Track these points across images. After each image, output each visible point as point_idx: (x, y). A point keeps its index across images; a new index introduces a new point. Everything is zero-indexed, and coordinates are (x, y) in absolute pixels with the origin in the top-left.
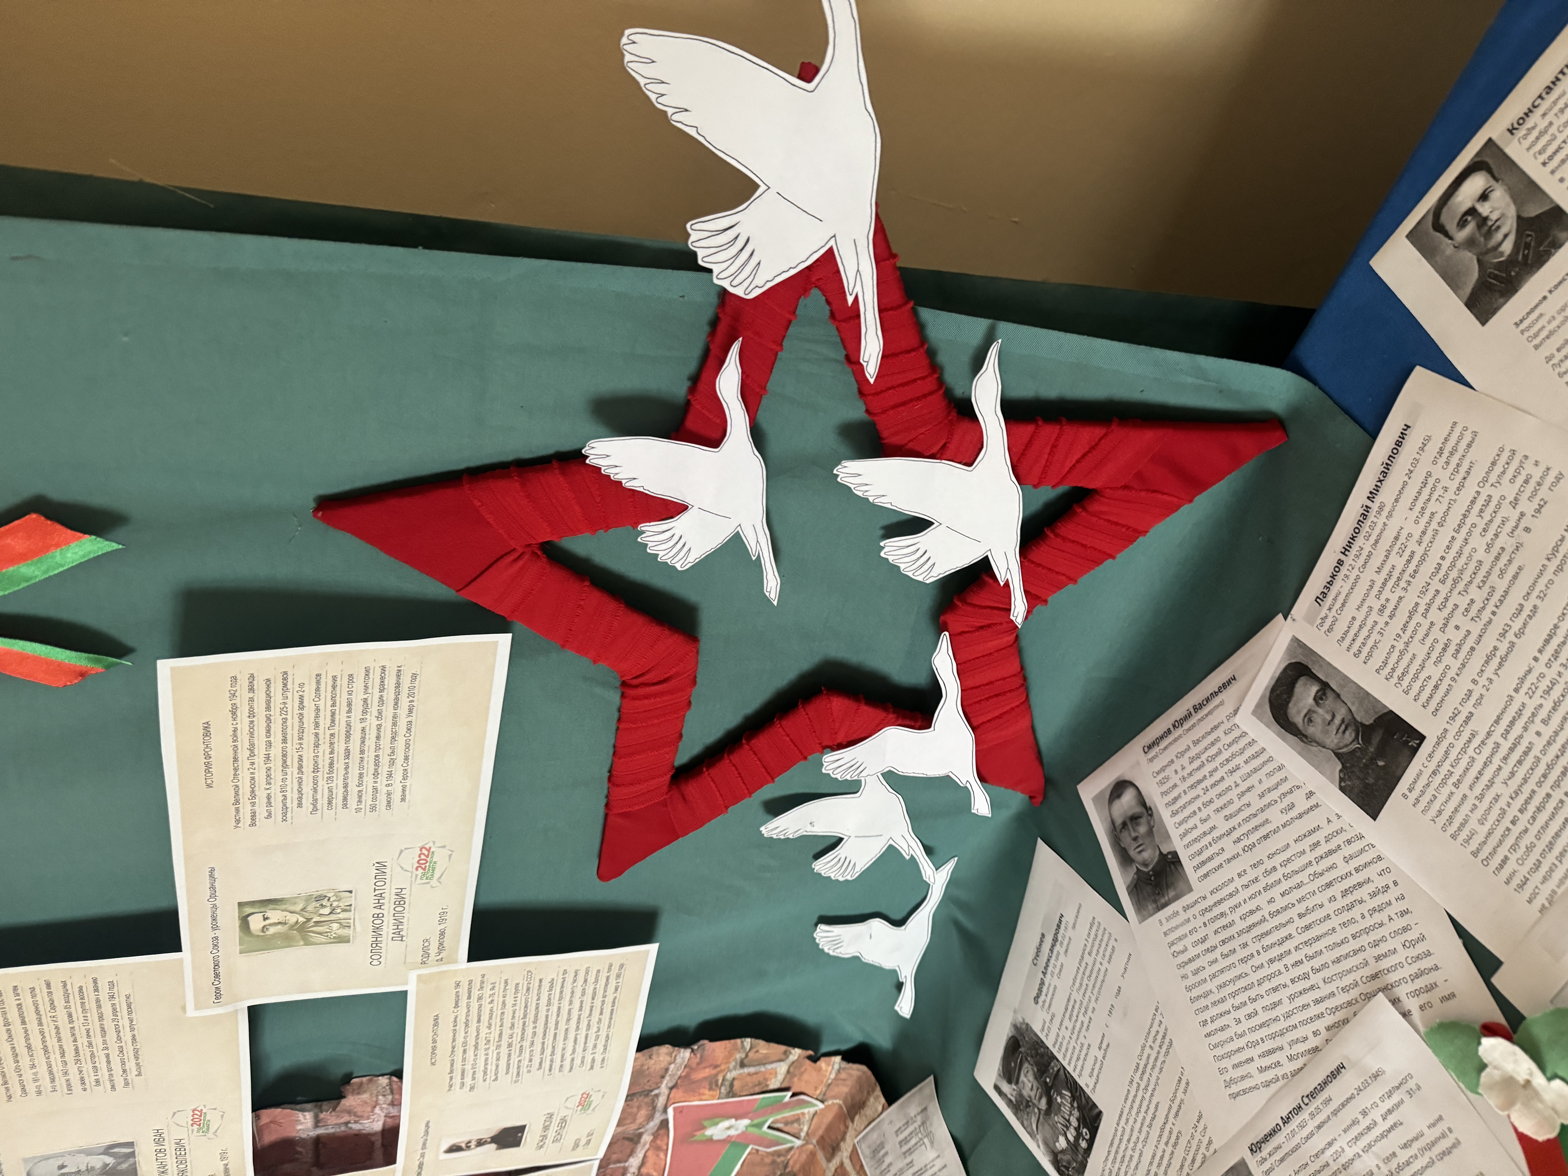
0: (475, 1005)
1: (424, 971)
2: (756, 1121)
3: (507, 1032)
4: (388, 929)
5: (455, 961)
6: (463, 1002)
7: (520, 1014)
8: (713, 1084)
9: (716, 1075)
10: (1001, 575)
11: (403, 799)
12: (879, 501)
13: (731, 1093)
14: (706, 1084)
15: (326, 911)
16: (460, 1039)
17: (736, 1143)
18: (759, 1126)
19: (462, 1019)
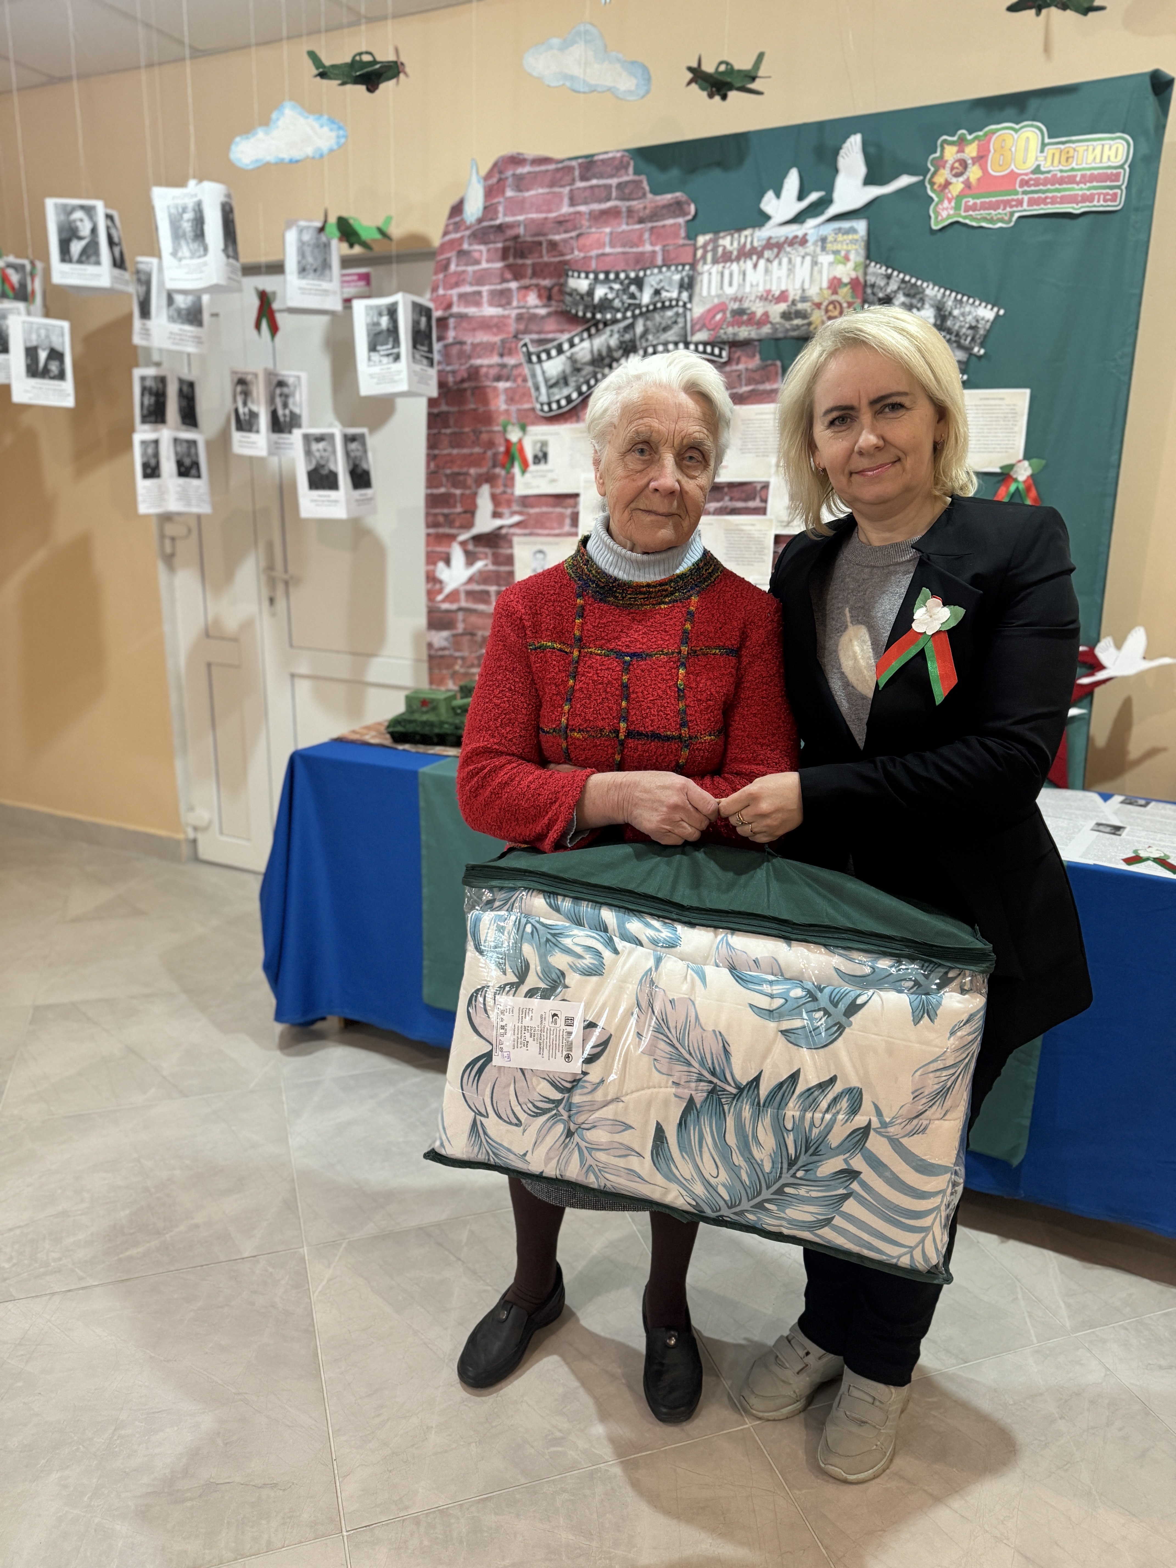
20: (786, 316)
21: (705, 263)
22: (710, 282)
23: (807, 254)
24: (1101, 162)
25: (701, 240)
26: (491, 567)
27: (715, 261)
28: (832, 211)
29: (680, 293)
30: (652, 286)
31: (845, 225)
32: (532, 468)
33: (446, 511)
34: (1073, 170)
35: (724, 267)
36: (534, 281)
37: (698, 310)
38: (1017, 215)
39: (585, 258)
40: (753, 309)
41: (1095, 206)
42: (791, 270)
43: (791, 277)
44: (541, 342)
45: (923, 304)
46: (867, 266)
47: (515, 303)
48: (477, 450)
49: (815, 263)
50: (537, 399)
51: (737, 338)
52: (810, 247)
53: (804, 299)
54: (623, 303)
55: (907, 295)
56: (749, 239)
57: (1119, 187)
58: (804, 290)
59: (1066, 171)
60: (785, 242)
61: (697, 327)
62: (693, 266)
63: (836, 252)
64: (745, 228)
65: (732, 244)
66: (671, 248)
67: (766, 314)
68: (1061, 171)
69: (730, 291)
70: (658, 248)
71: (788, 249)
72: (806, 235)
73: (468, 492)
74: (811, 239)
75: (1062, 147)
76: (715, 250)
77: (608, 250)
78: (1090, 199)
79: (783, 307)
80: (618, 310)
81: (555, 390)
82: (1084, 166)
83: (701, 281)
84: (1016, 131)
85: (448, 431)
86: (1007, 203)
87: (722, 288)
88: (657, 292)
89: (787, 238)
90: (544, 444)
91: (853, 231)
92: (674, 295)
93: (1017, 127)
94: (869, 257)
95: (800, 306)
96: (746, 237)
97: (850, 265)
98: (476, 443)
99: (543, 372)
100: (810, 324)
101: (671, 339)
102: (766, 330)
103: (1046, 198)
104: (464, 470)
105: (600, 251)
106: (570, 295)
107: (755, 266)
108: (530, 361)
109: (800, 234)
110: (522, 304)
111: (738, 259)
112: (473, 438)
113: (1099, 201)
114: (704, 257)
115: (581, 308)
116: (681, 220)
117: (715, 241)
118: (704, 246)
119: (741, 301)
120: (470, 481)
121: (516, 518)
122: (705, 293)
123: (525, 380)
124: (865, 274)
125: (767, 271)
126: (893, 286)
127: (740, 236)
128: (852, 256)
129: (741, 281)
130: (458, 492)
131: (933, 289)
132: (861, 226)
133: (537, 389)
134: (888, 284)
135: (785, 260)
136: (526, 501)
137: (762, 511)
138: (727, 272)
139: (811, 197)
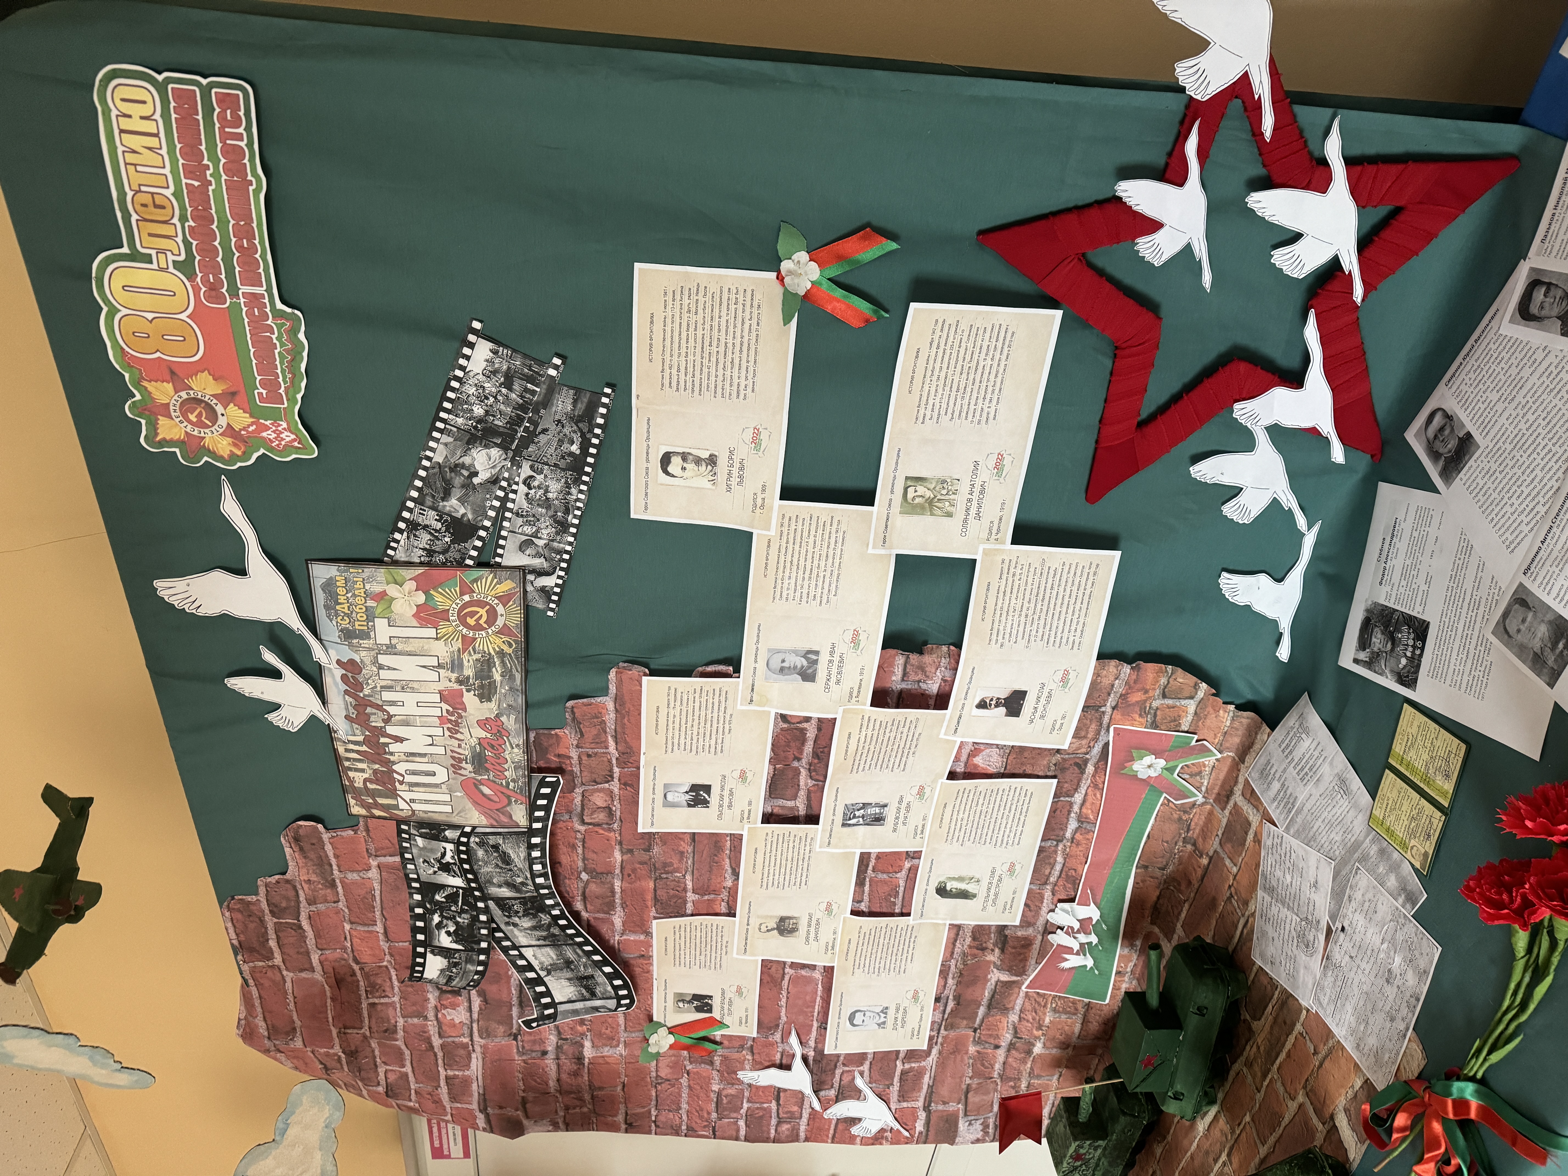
0: (1010, 580)
1: (988, 546)
2: (1171, 764)
3: (1026, 605)
4: (973, 511)
5: (1004, 543)
6: (1004, 577)
7: (1035, 592)
8: (1143, 713)
9: (1145, 701)
10: (1346, 267)
11: (994, 419)
12: (1270, 219)
13: (1154, 725)
14: (1137, 709)
15: (944, 492)
16: (999, 605)
17: (1154, 786)
18: (1171, 770)
19: (1002, 589)
20: (486, 693)
21: (396, 807)
22: (427, 802)
23: (375, 661)
24: (156, 135)
25: (356, 810)
26: (866, 1067)
27: (394, 794)
28: (295, 622)
29: (447, 840)
30: (435, 872)
31: (320, 598)
32: (716, 1014)
33: (774, 1122)
34: (177, 194)
35: (401, 783)
36: (431, 1015)
37: (474, 818)
39: (391, 955)
40: (474, 742)
41: (250, 144)
42: (405, 687)
43: (415, 685)
44: (521, 1004)
45: (463, 466)
46: (395, 563)
47: (466, 1040)
48: (684, 1081)
49: (390, 649)
50: (610, 1010)
51: (524, 763)
52: (362, 656)
53: (456, 665)
54: (463, 911)
55: (446, 495)
56: (351, 746)
57: (206, 92)
58: (440, 666)
59: (183, 208)
60: (355, 697)
61: (504, 819)
62: (399, 822)
63: (371, 616)
64: (335, 751)
65: (363, 771)
66: (372, 847)
67: (483, 724)
68: (183, 219)
69: (442, 775)
70: (374, 863)
71: (367, 691)
72: (339, 662)
73: (747, 1094)
74: (347, 654)
75: (134, 217)
76: (373, 794)
77: (379, 928)
78: (235, 154)
79: (470, 699)
80: (475, 919)
81: (598, 990)
82: (167, 171)
83: (425, 812)
84: (113, 311)
85: (654, 1113)
86: (258, 324)
87: (436, 786)
88: (446, 868)
89: (346, 692)
90: (680, 998)
91: (329, 586)
92: (450, 847)
93: (105, 309)
94: (378, 562)
95: (469, 672)
96: (347, 750)
97: (392, 590)
98: (674, 1083)
99: (570, 1001)
100: (501, 654)
101: (523, 855)
102: (510, 722)
103: (240, 248)
104: (713, 1096)
105: (381, 937)
106: (450, 979)
107: (399, 739)
108: (553, 1017)
109: (339, 672)
110: (466, 1031)
111: (388, 763)
112: (665, 1086)
113: (239, 137)
114: (383, 807)
115: (470, 967)
116: (326, 836)
117: (358, 794)
118: (368, 807)
119: (460, 761)
120: (731, 1091)
121: (793, 1040)
122: (448, 809)
123: (582, 1022)
124: (409, 564)
125: (406, 724)
126: (430, 518)
127: (348, 759)
128: (377, 588)
129: (425, 760)
130: (746, 1105)
131: (433, 450)
132: (321, 573)
133: (596, 1009)
134: (425, 527)
135: (387, 696)
136: (766, 1024)
137: (826, 727)
138: (409, 779)
139: (270, 657)
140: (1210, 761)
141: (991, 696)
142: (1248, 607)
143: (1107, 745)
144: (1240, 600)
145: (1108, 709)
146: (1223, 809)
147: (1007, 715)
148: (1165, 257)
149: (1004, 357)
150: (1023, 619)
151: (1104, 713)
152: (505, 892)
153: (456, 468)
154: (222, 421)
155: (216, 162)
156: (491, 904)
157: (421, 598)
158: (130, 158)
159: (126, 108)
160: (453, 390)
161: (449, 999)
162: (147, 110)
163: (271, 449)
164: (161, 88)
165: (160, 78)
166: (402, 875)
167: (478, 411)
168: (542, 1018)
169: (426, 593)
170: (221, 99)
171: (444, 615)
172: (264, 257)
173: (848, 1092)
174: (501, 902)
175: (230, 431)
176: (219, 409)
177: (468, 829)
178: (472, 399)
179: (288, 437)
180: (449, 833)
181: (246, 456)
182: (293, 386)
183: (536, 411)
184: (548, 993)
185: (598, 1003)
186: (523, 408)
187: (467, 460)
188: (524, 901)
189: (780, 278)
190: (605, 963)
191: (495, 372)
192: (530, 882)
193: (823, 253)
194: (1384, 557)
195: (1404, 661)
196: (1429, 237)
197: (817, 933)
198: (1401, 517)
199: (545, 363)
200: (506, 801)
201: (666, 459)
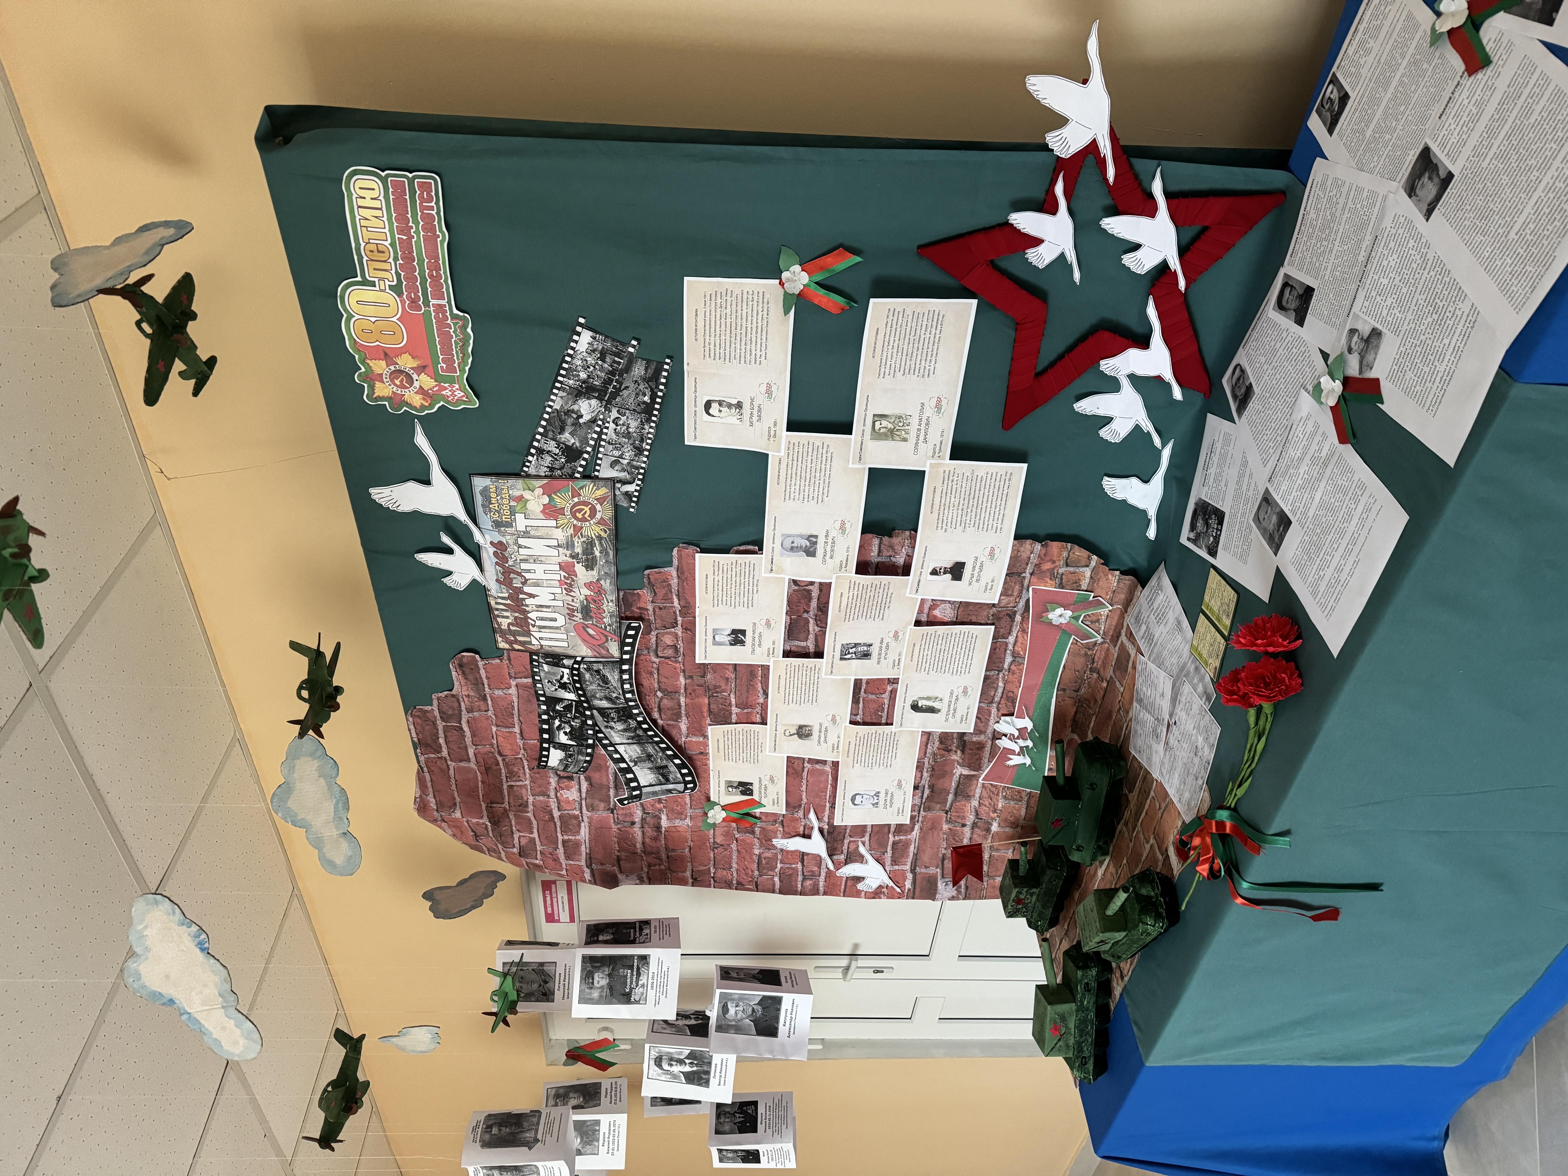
0: (950, 484)
1: (933, 461)
2: (1076, 614)
3: (962, 502)
4: (922, 437)
5: (944, 459)
6: (946, 483)
7: (967, 493)
8: (1053, 577)
9: (1053, 569)
10: (1172, 267)
11: (934, 374)
12: (1118, 235)
13: (1061, 586)
14: (1048, 574)
15: (901, 424)
16: (943, 502)
17: (1064, 631)
18: (1076, 618)
19: (944, 491)
20: (590, 564)
21: (530, 643)
22: (551, 639)
23: (516, 543)
24: (381, 209)
25: (502, 645)
26: (866, 839)
27: (528, 634)
28: (462, 516)
29: (564, 667)
30: (556, 690)
31: (479, 500)
32: (756, 797)
33: (800, 878)
34: (393, 244)
35: (534, 626)
36: (552, 794)
37: (583, 651)
38: (455, 311)
39: (525, 750)
40: (582, 598)
41: (438, 213)
42: (536, 560)
43: (543, 559)
44: (617, 787)
45: (573, 411)
46: (528, 476)
47: (577, 813)
48: (734, 846)
49: (526, 534)
50: (680, 792)
51: (616, 613)
52: (508, 539)
53: (569, 545)
54: (576, 717)
55: (562, 430)
56: (500, 601)
58: (559, 546)
59: (395, 252)
60: (502, 566)
61: (603, 652)
62: (532, 653)
63: (513, 512)
64: (489, 604)
65: (507, 617)
66: (512, 671)
67: (588, 585)
68: (396, 259)
69: (561, 621)
70: (513, 683)
71: (510, 563)
72: (491, 543)
73: (780, 857)
74: (497, 538)
75: (365, 258)
76: (514, 633)
77: (517, 730)
78: (428, 219)
79: (579, 568)
80: (584, 723)
81: (671, 777)
83: (550, 647)
84: (350, 317)
85: (712, 870)
86: (442, 323)
87: (557, 628)
88: (563, 686)
89: (497, 563)
90: (730, 784)
91: (485, 492)
92: (566, 671)
93: (345, 315)
94: (517, 475)
95: (578, 550)
96: (497, 603)
97: (527, 495)
98: (726, 847)
99: (651, 785)
100: (600, 538)
101: (617, 677)
102: (607, 584)
103: (431, 276)
104: (755, 858)
105: (518, 736)
106: (567, 766)
107: (532, 596)
108: (639, 797)
109: (492, 550)
110: (577, 805)
111: (525, 612)
112: (720, 849)
113: (432, 208)
114: (522, 643)
115: (581, 758)
116: (481, 664)
117: (503, 633)
118: (511, 643)
119: (573, 611)
120: (768, 854)
121: (812, 816)
122: (565, 644)
123: (660, 801)
124: (538, 477)
125: (537, 585)
126: (552, 446)
127: (497, 609)
128: (517, 493)
129: (550, 610)
130: (779, 866)
131: (553, 401)
132: (480, 483)
133: (670, 791)
134: (548, 452)
135: (524, 566)
136: (792, 804)
137: (825, 588)
138: (538, 623)
139: (446, 540)
140: (1104, 612)
141: (940, 566)
142: (1124, 502)
143: (1028, 600)
144: (1119, 496)
145: (1028, 575)
146: (1115, 646)
147: (952, 579)
148: (1047, 262)
149: (938, 332)
150: (960, 512)
151: (1024, 577)
152: (605, 704)
153: (568, 413)
154: (416, 384)
155: (417, 223)
156: (595, 712)
157: (546, 500)
158: (364, 223)
159: (362, 193)
160: (567, 362)
161: (566, 782)
162: (375, 194)
163: (448, 402)
164: (384, 180)
165: (383, 174)
166: (533, 692)
167: (583, 375)
168: (631, 798)
169: (550, 496)
170: (421, 185)
171: (561, 511)
172: (446, 281)
173: (854, 857)
174: (601, 711)
175: (421, 391)
176: (415, 376)
177: (579, 659)
178: (579, 368)
179: (459, 394)
180: (566, 662)
181: (431, 406)
182: (463, 361)
183: (621, 375)
184: (635, 779)
185: (671, 786)
186: (612, 373)
187: (575, 407)
188: (618, 710)
189: (782, 284)
190: (675, 756)
191: (594, 351)
192: (622, 697)
193: (809, 265)
194: (1206, 468)
195: (1212, 539)
196: (1228, 247)
197: (826, 737)
198: (1216, 439)
199: (628, 344)
200: (604, 639)
201: (708, 405)
